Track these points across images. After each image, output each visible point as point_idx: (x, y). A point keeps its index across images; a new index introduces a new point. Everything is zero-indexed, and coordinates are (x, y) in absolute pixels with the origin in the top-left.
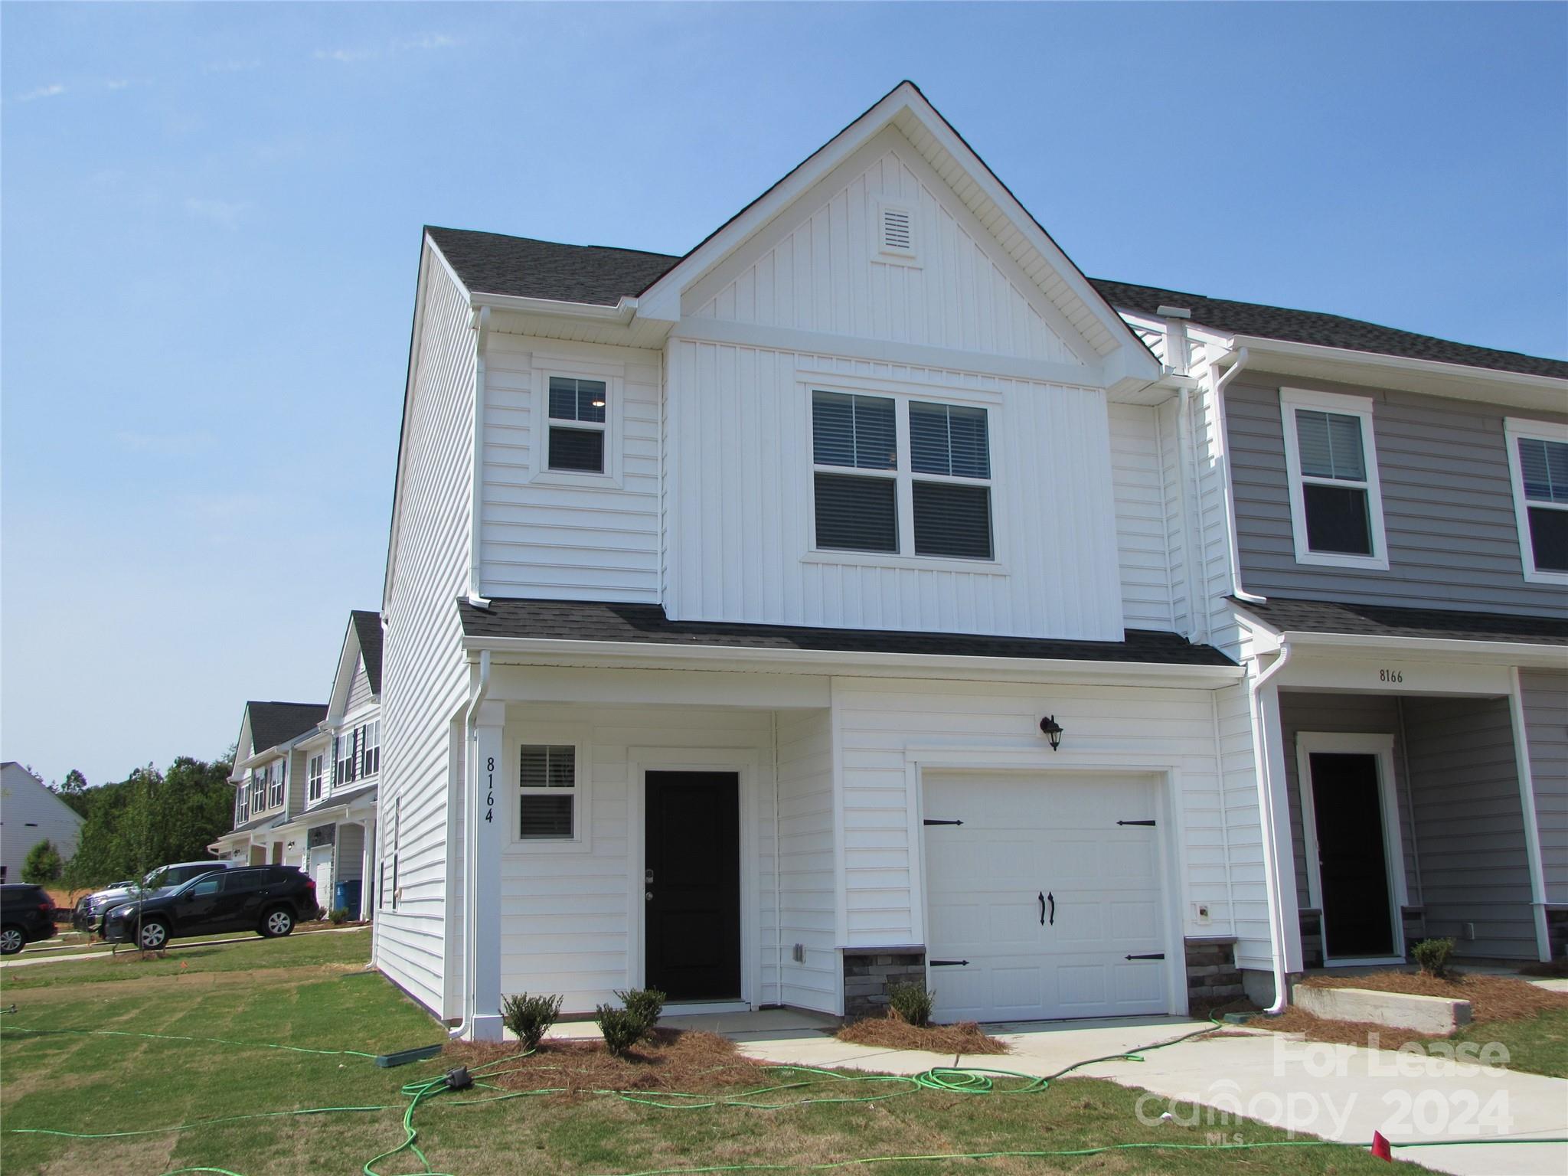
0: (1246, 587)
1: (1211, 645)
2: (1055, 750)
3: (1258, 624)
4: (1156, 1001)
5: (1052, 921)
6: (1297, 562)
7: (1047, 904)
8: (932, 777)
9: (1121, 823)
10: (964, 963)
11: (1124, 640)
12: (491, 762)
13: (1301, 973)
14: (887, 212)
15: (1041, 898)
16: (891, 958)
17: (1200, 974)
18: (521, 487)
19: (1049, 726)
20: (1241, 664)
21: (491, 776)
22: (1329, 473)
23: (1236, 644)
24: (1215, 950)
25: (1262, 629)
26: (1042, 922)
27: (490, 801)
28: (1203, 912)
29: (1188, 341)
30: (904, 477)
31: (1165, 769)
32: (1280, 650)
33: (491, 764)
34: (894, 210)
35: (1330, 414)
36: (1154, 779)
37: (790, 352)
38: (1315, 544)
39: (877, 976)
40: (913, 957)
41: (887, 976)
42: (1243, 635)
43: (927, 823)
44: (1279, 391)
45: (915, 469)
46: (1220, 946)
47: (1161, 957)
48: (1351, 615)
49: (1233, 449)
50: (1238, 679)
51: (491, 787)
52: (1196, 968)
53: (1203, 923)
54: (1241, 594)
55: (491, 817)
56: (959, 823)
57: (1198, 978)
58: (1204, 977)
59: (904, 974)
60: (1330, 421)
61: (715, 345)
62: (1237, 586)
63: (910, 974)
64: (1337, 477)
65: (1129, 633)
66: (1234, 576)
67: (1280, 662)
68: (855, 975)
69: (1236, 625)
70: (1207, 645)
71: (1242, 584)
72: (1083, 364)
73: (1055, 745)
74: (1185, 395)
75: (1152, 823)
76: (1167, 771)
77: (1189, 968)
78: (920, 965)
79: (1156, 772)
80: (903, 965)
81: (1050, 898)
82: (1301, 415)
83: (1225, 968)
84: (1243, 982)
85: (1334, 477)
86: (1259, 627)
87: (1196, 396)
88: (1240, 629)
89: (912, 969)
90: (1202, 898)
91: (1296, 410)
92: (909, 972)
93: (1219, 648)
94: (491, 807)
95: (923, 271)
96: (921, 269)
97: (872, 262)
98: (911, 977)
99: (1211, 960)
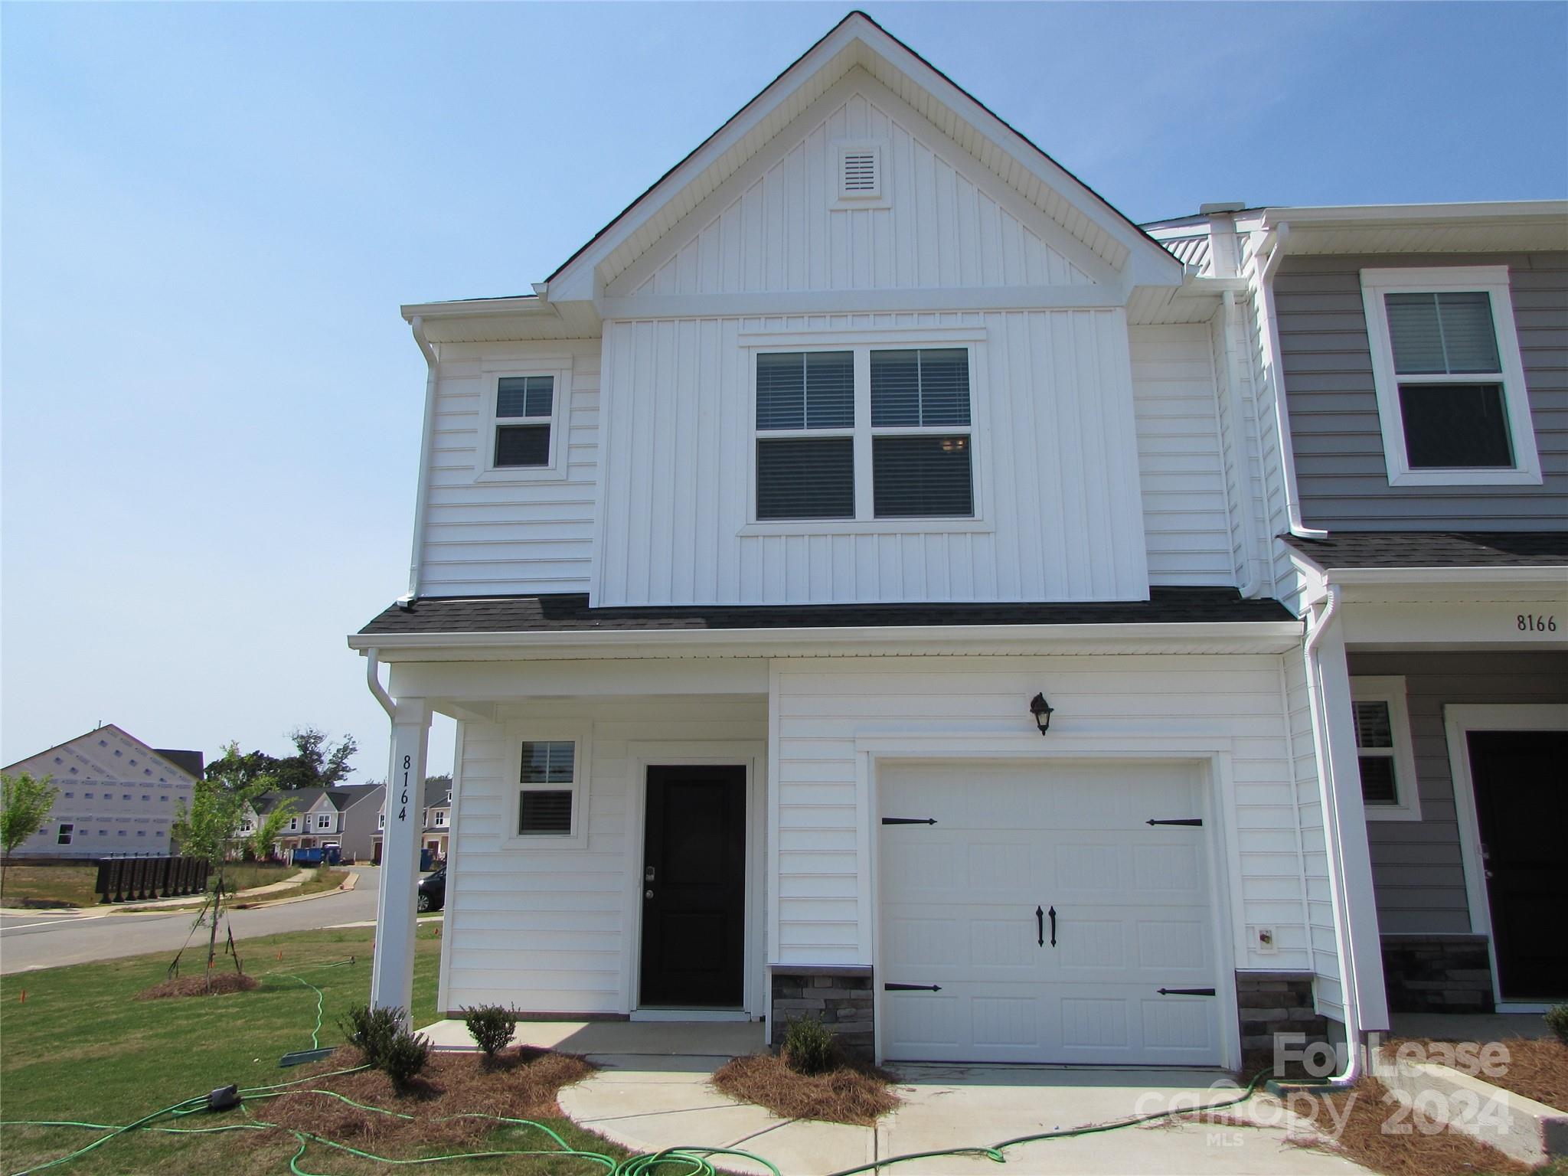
0: (1306, 522)
1: (1275, 599)
2: (1044, 734)
3: (1310, 565)
4: (1202, 1049)
5: (1054, 942)
6: (1390, 485)
7: (1047, 921)
8: (887, 769)
9: (1152, 823)
10: (936, 988)
11: (1148, 598)
12: (407, 759)
13: (1386, 1031)
14: (848, 156)
15: (1040, 913)
16: (831, 979)
17: (1260, 1019)
18: (467, 487)
19: (1039, 706)
20: (1299, 618)
21: (406, 774)
22: (1443, 369)
23: (1295, 595)
24: (1284, 988)
25: (1314, 570)
26: (1041, 942)
27: (405, 799)
28: (1264, 938)
29: (1240, 236)
30: (863, 433)
31: (1209, 755)
32: (1326, 596)
33: (406, 762)
34: (857, 153)
35: (1440, 294)
36: (1197, 767)
37: (734, 318)
38: (1417, 459)
39: (813, 1000)
40: (859, 980)
41: (825, 1001)
42: (1302, 581)
43: (886, 821)
44: (1359, 275)
45: (875, 423)
46: (1290, 984)
47: (1211, 992)
48: (1467, 545)
49: (1286, 353)
50: (1299, 637)
51: (406, 785)
52: (1253, 1011)
53: (1264, 952)
54: (1298, 530)
55: (404, 816)
56: (931, 822)
57: (1256, 1023)
58: (1265, 1023)
59: (846, 999)
60: (1440, 303)
61: (652, 321)
62: (1293, 521)
63: (854, 1000)
64: (1452, 372)
65: (1154, 590)
66: (1289, 507)
67: (1329, 608)
68: (785, 997)
69: (1293, 571)
70: (1271, 599)
71: (1302, 517)
72: (1094, 283)
73: (1043, 729)
74: (1230, 299)
75: (1198, 823)
76: (1210, 758)
77: (1241, 1009)
78: (866, 989)
79: (1201, 759)
80: (846, 989)
81: (1052, 913)
82: (1394, 301)
83: (1298, 1013)
84: (1329, 1033)
85: (1448, 372)
86: (1311, 568)
87: (1246, 300)
88: (1299, 573)
89: (856, 993)
90: (1263, 919)
91: (1386, 295)
92: (853, 997)
93: (1281, 601)
94: (404, 805)
95: (891, 210)
96: (889, 209)
97: (831, 211)
98: (854, 1003)
99: (1276, 1001)
